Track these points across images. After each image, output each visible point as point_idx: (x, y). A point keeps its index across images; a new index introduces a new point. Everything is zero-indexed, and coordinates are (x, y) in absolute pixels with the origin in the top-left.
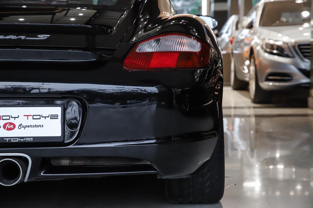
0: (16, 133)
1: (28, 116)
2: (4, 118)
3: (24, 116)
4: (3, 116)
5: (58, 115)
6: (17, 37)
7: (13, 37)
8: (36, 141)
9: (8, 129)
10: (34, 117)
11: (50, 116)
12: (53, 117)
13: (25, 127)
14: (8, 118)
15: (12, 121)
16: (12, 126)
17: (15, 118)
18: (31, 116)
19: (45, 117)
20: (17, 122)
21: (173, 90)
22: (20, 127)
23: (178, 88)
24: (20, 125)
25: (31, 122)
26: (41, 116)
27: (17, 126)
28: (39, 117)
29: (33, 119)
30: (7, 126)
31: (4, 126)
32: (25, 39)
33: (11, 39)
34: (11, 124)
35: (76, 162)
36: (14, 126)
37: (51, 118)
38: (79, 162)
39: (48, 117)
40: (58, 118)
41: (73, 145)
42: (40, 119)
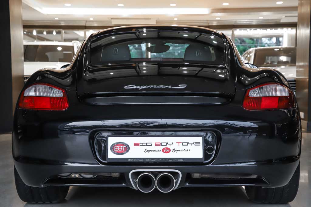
0: (171, 155)
1: (179, 143)
2: (163, 144)
3: (176, 143)
4: (162, 143)
5: (200, 143)
6: (165, 86)
7: (163, 87)
8: (185, 161)
9: (166, 152)
10: (184, 144)
11: (194, 143)
12: (197, 144)
13: (177, 151)
14: (165, 144)
15: (168, 146)
16: (168, 150)
17: (170, 144)
18: (181, 143)
19: (191, 144)
20: (171, 147)
21: (275, 125)
22: (174, 151)
23: (278, 123)
24: (174, 150)
25: (181, 147)
26: (188, 143)
27: (172, 150)
28: (186, 144)
29: (183, 145)
30: (165, 150)
31: (163, 150)
32: (171, 88)
33: (161, 88)
34: (167, 148)
35: (204, 175)
36: (170, 150)
37: (195, 145)
38: (206, 175)
39: (193, 144)
40: (200, 145)
41: (211, 165)
42: (187, 145)
